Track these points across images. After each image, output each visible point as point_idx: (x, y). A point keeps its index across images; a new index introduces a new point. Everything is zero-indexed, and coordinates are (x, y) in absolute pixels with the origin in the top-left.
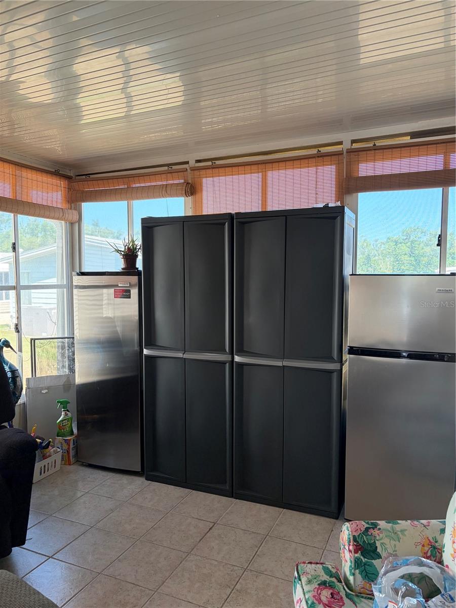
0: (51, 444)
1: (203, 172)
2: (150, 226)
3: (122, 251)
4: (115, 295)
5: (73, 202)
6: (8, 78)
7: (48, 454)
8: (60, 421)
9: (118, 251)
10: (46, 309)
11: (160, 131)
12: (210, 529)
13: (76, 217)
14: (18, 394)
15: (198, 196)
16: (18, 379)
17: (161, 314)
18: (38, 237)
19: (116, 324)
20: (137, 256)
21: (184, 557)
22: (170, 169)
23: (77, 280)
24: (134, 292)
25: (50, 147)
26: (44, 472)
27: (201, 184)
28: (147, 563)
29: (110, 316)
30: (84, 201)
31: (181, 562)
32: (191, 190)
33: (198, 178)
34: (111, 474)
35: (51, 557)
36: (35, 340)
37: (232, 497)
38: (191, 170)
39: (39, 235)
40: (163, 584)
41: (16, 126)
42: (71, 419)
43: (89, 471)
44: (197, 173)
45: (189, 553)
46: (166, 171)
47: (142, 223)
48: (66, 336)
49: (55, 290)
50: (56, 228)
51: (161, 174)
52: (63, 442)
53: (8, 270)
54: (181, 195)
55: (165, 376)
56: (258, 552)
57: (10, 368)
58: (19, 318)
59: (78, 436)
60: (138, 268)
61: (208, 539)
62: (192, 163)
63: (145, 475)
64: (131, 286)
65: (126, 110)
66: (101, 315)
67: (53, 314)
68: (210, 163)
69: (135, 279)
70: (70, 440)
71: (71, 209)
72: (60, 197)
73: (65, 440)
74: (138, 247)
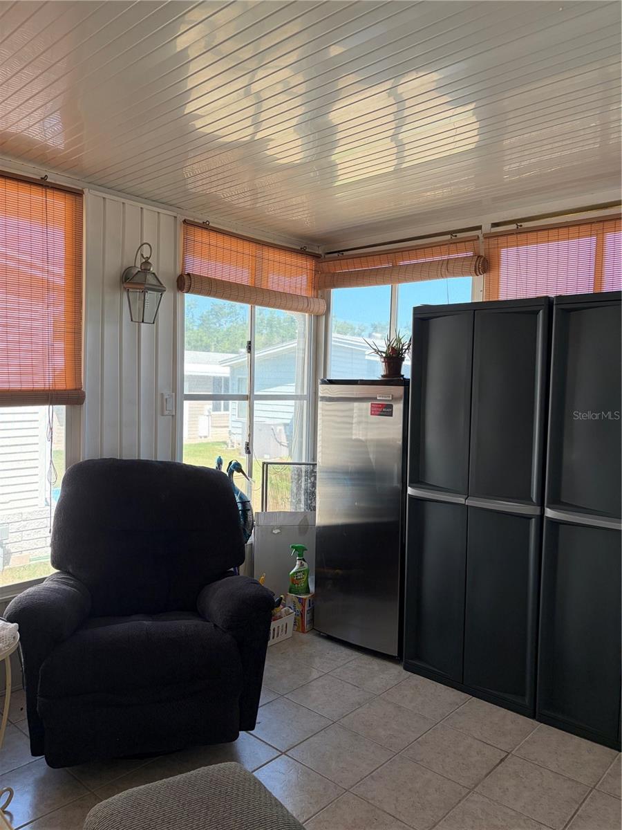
0: (283, 601)
1: (502, 240)
2: (424, 318)
3: (384, 352)
4: (371, 411)
5: (320, 289)
6: (254, 137)
7: (279, 614)
8: (294, 573)
9: (377, 352)
10: (271, 425)
11: (443, 187)
12: (502, 760)
13: (323, 308)
14: (248, 532)
15: (493, 274)
16: (249, 513)
17: (434, 439)
18: (262, 334)
19: (369, 450)
20: (403, 359)
21: (464, 794)
22: (454, 237)
23: (323, 390)
24: (398, 408)
25: (296, 218)
26: (273, 638)
27: (499, 256)
28: (410, 790)
29: (361, 438)
30: (334, 286)
31: (460, 801)
32: (484, 265)
33: (494, 248)
34: (357, 653)
35: (284, 753)
36: (268, 464)
37: (533, 717)
38: (485, 238)
39: (264, 331)
40: (434, 826)
41: (259, 195)
42: (308, 571)
43: (328, 645)
44: (493, 241)
45: (471, 790)
46: (448, 240)
47: (414, 314)
48: (304, 461)
49: (292, 402)
50: (298, 322)
51: (440, 246)
52: (297, 601)
53: (228, 375)
54: (469, 274)
55: (437, 526)
56: (580, 811)
57: (240, 498)
58: (250, 435)
59: (315, 596)
60: (403, 376)
61: (499, 775)
62: (487, 228)
63: (403, 663)
64: (395, 399)
65: (395, 162)
66: (350, 437)
67: (278, 431)
68: (513, 227)
69: (399, 390)
70: (305, 599)
71: (317, 297)
72: (304, 283)
73: (300, 599)
74: (406, 347)
